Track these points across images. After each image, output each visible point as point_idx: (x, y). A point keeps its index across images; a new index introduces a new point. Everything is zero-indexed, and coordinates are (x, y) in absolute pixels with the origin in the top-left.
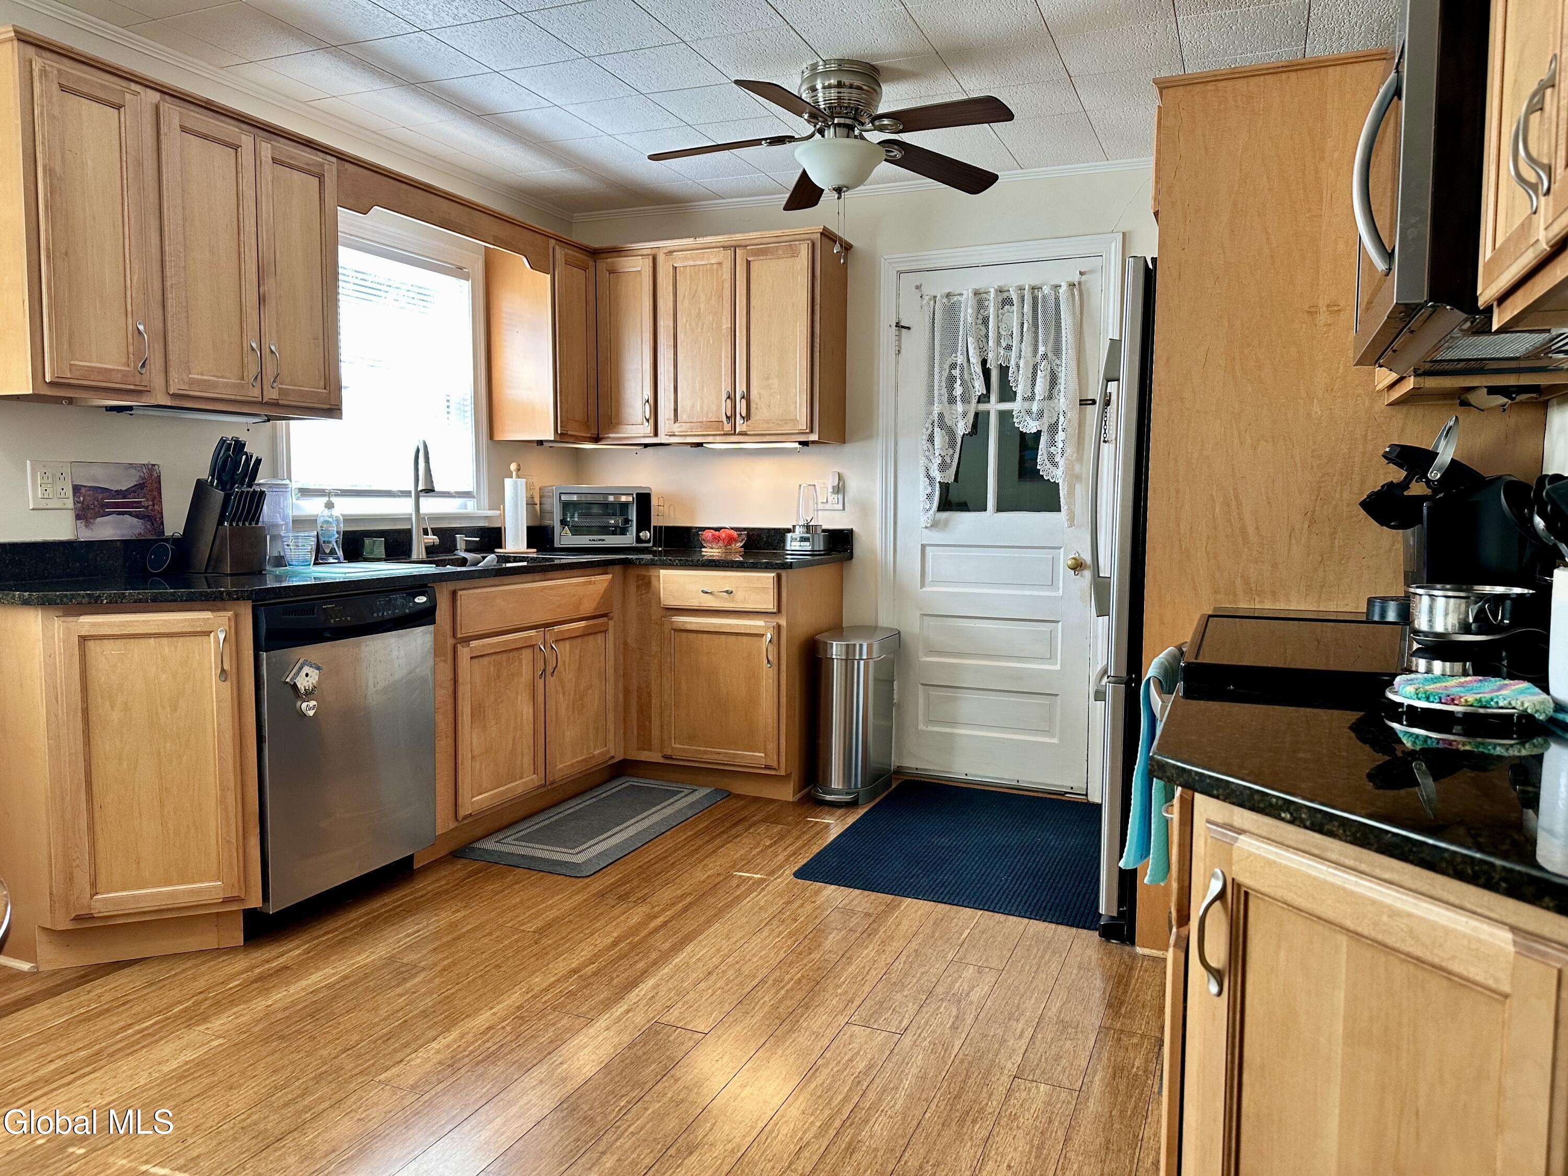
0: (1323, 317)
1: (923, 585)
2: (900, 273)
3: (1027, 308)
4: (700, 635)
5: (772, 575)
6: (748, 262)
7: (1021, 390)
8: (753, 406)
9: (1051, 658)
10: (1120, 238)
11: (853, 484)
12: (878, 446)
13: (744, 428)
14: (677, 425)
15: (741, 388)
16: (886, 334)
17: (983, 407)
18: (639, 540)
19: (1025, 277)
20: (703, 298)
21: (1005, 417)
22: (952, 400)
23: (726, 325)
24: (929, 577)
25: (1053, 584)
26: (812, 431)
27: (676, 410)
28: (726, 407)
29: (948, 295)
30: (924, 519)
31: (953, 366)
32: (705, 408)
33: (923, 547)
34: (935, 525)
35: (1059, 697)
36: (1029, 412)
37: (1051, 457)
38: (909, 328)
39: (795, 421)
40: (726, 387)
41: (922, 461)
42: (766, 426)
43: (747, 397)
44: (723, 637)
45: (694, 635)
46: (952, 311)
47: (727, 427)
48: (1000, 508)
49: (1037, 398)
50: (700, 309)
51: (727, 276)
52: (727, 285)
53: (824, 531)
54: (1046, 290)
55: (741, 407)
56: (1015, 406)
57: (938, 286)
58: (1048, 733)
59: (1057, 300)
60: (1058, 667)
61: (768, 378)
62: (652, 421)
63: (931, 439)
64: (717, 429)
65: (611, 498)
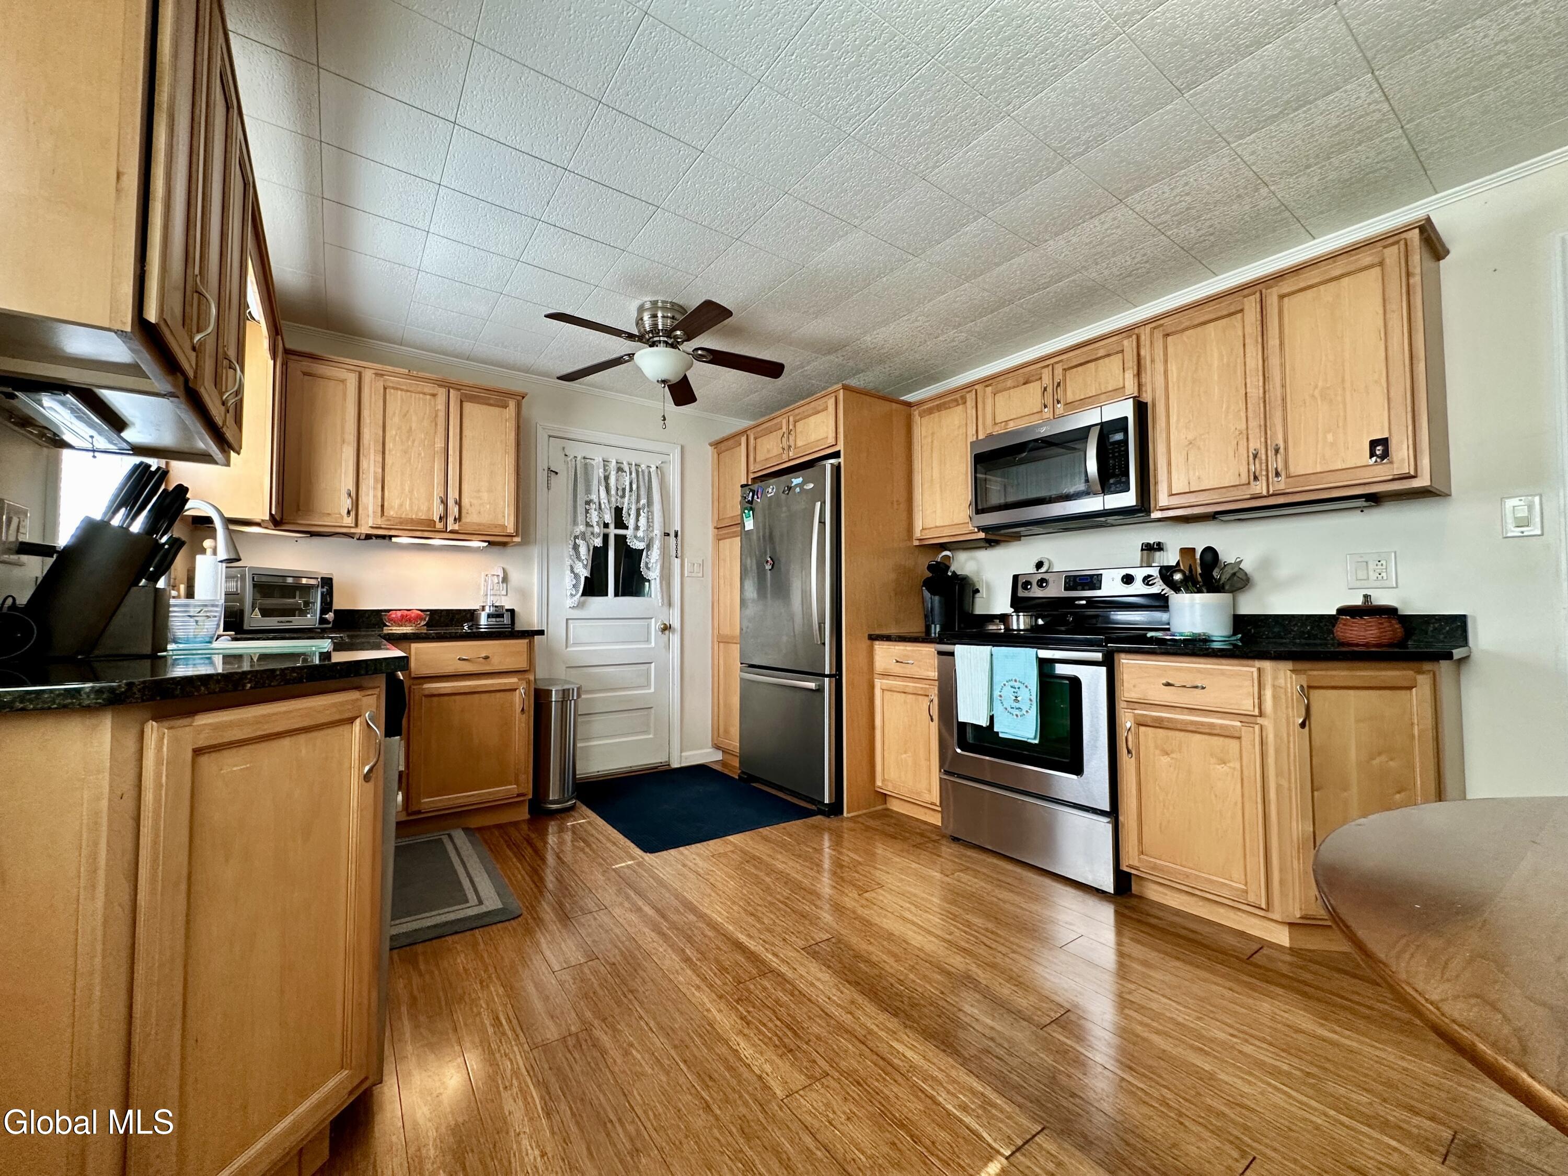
0: (895, 506)
1: (567, 647)
2: (550, 436)
3: (634, 475)
4: (453, 697)
5: (526, 641)
6: (461, 402)
7: (631, 523)
8: (464, 511)
9: (648, 686)
10: (679, 448)
11: (515, 576)
12: (535, 551)
13: (456, 527)
14: (384, 518)
15: (453, 495)
16: (542, 476)
17: (606, 530)
18: (323, 621)
19: (634, 457)
20: (414, 418)
21: (621, 540)
22: (588, 525)
23: (440, 444)
24: (571, 641)
25: (648, 641)
26: (517, 535)
27: (382, 506)
28: (437, 510)
29: (584, 458)
30: (570, 602)
31: (588, 503)
32: (415, 508)
33: (567, 620)
34: (580, 606)
35: (653, 710)
36: (636, 537)
37: (647, 564)
38: (557, 473)
39: (504, 527)
40: (438, 492)
41: (568, 562)
42: (477, 528)
43: (459, 503)
44: (477, 695)
45: (446, 698)
46: (587, 468)
47: (439, 526)
48: (616, 595)
49: (642, 529)
50: (411, 428)
51: (441, 407)
52: (442, 414)
53: (507, 610)
54: (643, 467)
55: (454, 510)
56: (629, 533)
57: (578, 450)
58: (646, 732)
59: (649, 472)
60: (652, 690)
61: (479, 491)
62: (353, 513)
63: (576, 547)
64: (429, 526)
65: (290, 580)
